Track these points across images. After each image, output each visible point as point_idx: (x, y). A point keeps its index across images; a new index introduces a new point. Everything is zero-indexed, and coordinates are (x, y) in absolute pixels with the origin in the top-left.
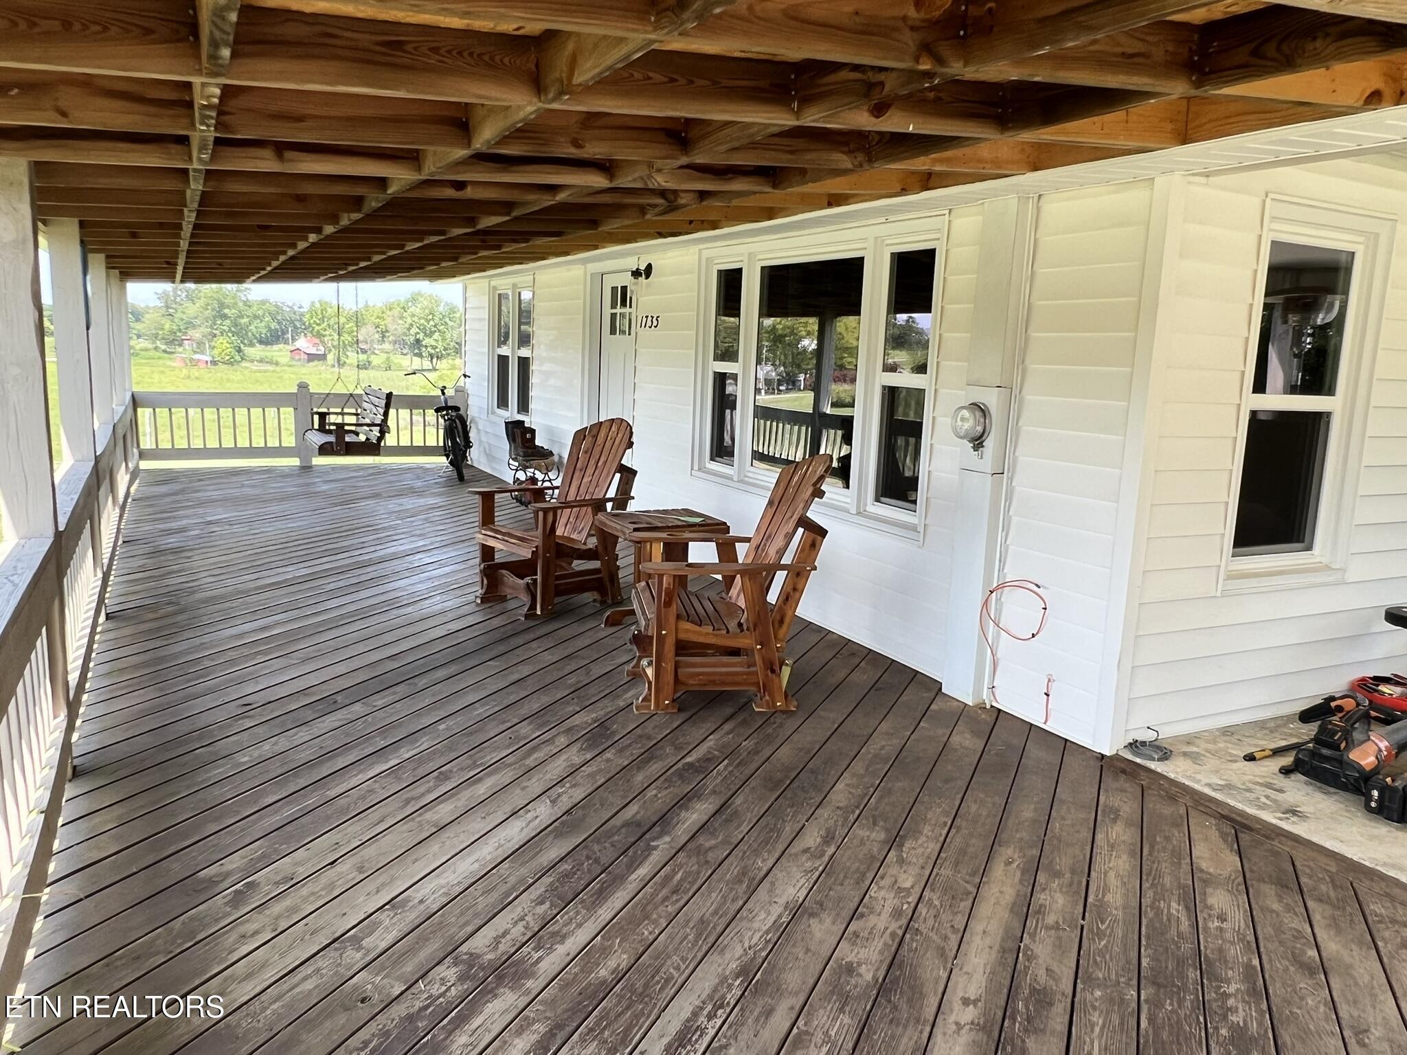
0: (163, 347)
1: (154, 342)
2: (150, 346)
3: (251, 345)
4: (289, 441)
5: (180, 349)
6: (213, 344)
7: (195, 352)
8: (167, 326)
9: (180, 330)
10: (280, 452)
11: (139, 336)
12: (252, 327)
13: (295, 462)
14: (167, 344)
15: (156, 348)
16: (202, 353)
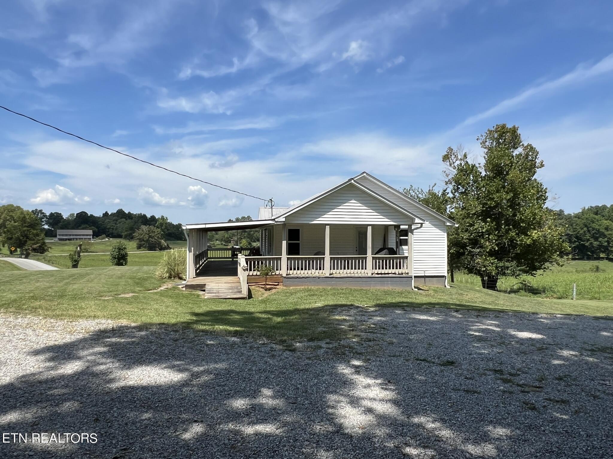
0: (224, 243)
1: (221, 242)
2: (220, 243)
3: (254, 242)
4: (230, 256)
5: (230, 244)
6: (241, 242)
7: (235, 245)
8: (226, 236)
9: (230, 237)
10: (229, 258)
11: (217, 240)
12: (255, 235)
13: (231, 259)
14: (225, 242)
15: (222, 244)
16: (237, 245)
